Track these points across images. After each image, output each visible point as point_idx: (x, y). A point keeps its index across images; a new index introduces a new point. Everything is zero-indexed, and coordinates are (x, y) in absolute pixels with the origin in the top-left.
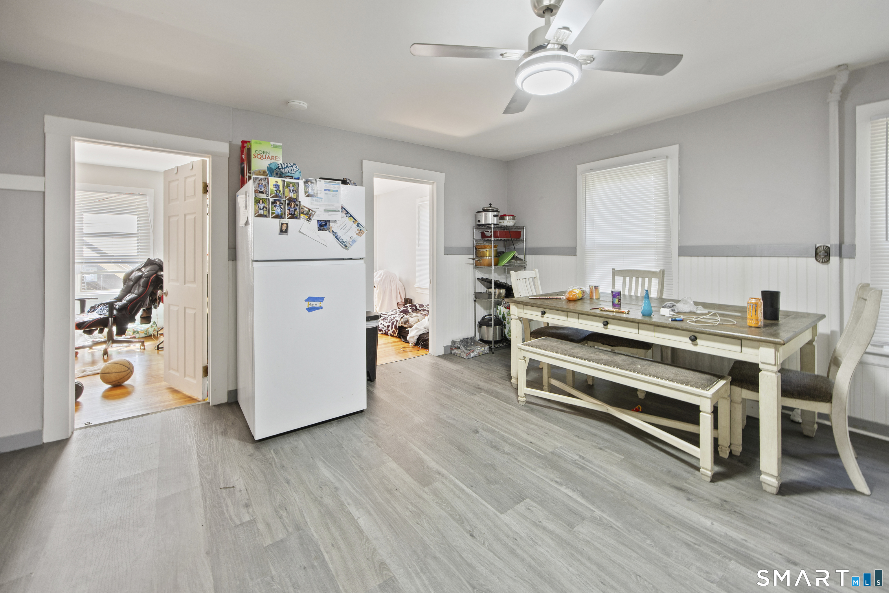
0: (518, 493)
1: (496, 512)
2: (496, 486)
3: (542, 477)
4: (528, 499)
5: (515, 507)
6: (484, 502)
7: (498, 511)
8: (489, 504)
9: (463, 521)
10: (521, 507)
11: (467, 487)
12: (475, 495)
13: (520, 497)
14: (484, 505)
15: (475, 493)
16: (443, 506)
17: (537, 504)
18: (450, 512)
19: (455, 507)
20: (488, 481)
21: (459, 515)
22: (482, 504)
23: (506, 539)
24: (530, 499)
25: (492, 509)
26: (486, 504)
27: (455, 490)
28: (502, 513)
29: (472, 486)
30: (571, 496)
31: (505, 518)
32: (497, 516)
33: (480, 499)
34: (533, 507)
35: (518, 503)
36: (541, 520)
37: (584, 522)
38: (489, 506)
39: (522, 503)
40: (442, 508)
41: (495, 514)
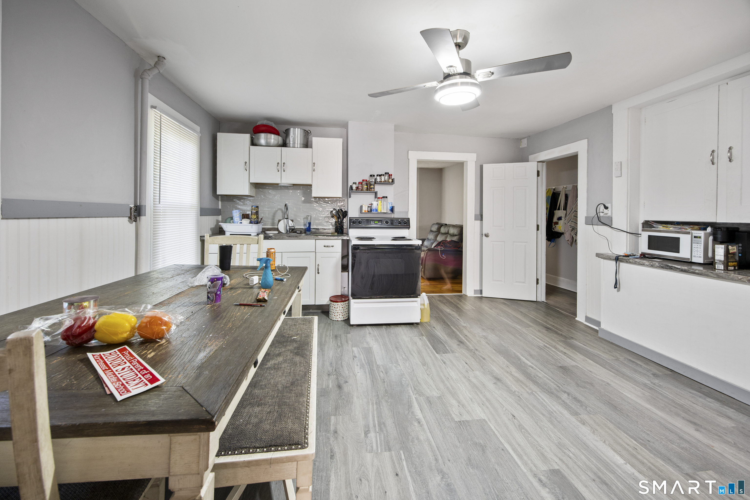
0: (462, 427)
1: (489, 423)
2: (477, 441)
3: (428, 431)
4: (456, 420)
5: (471, 419)
6: (496, 432)
7: (486, 422)
8: (492, 429)
9: (519, 427)
10: (466, 417)
11: (508, 451)
12: (503, 441)
13: (461, 424)
14: (497, 430)
15: (501, 442)
16: (536, 443)
17: (451, 415)
18: (529, 436)
19: (524, 438)
20: (483, 449)
21: (522, 432)
22: (498, 432)
23: (489, 406)
24: (454, 420)
25: (490, 425)
26: (495, 430)
27: (522, 453)
28: (484, 420)
29: (503, 450)
30: (420, 410)
31: (483, 416)
32: (489, 419)
33: (498, 435)
34: (456, 415)
35: (466, 421)
36: (457, 406)
37: (428, 396)
38: (493, 428)
39: (463, 420)
40: (537, 442)
41: (490, 421)
